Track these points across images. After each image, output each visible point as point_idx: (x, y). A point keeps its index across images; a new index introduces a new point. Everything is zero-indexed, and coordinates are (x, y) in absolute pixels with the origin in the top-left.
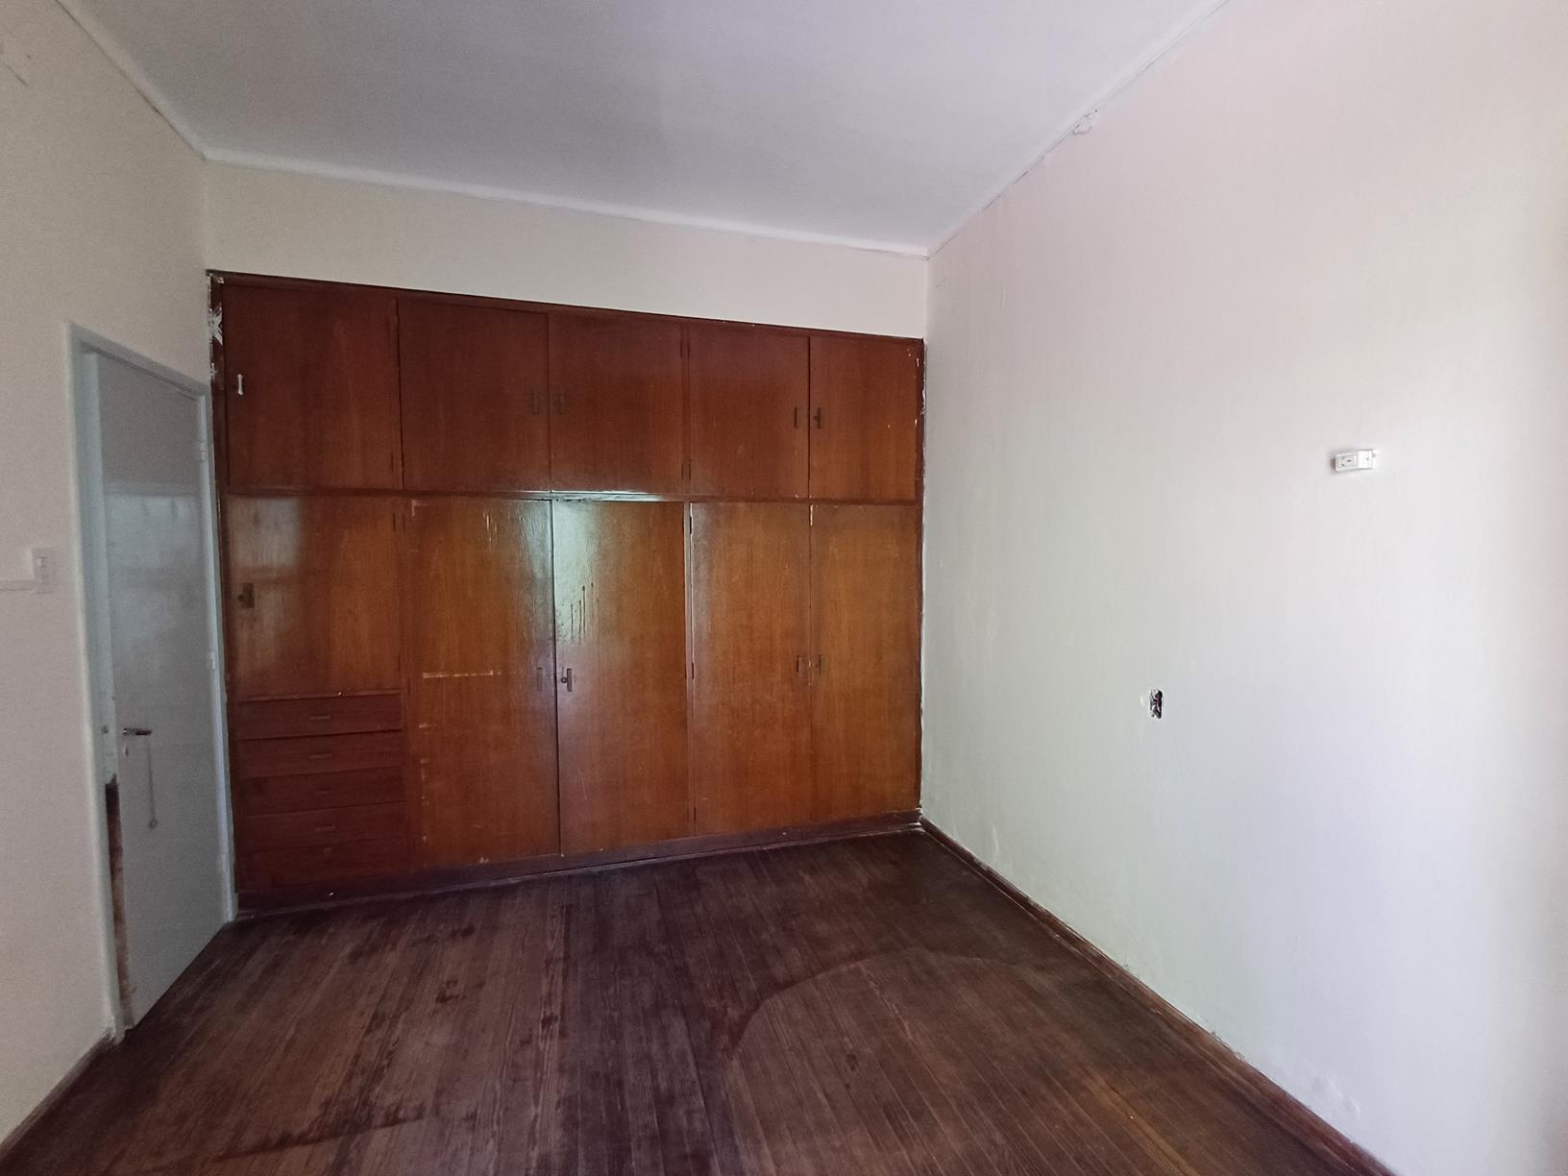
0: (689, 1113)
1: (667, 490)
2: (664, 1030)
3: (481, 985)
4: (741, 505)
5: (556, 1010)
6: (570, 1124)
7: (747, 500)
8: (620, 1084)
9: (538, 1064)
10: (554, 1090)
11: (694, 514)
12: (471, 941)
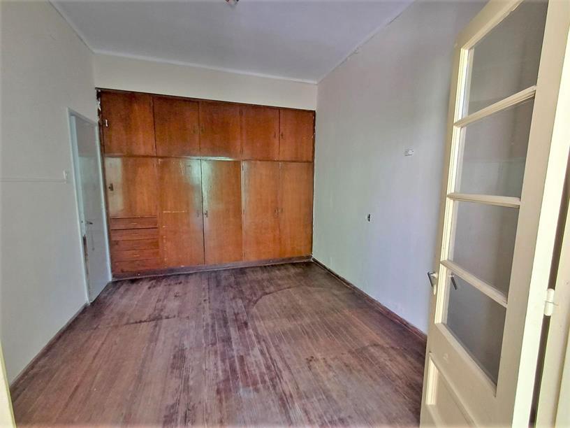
0: (243, 316)
1: (236, 157)
2: (236, 302)
3: (186, 294)
4: (259, 162)
5: (207, 298)
6: (213, 318)
7: (260, 160)
8: (225, 311)
9: (204, 308)
10: (208, 312)
11: (244, 165)
12: (182, 284)
